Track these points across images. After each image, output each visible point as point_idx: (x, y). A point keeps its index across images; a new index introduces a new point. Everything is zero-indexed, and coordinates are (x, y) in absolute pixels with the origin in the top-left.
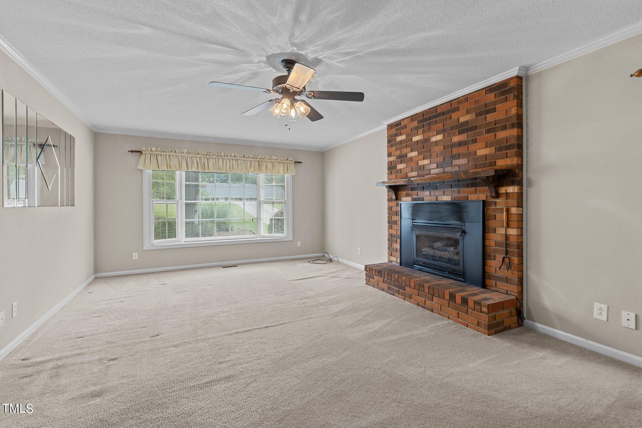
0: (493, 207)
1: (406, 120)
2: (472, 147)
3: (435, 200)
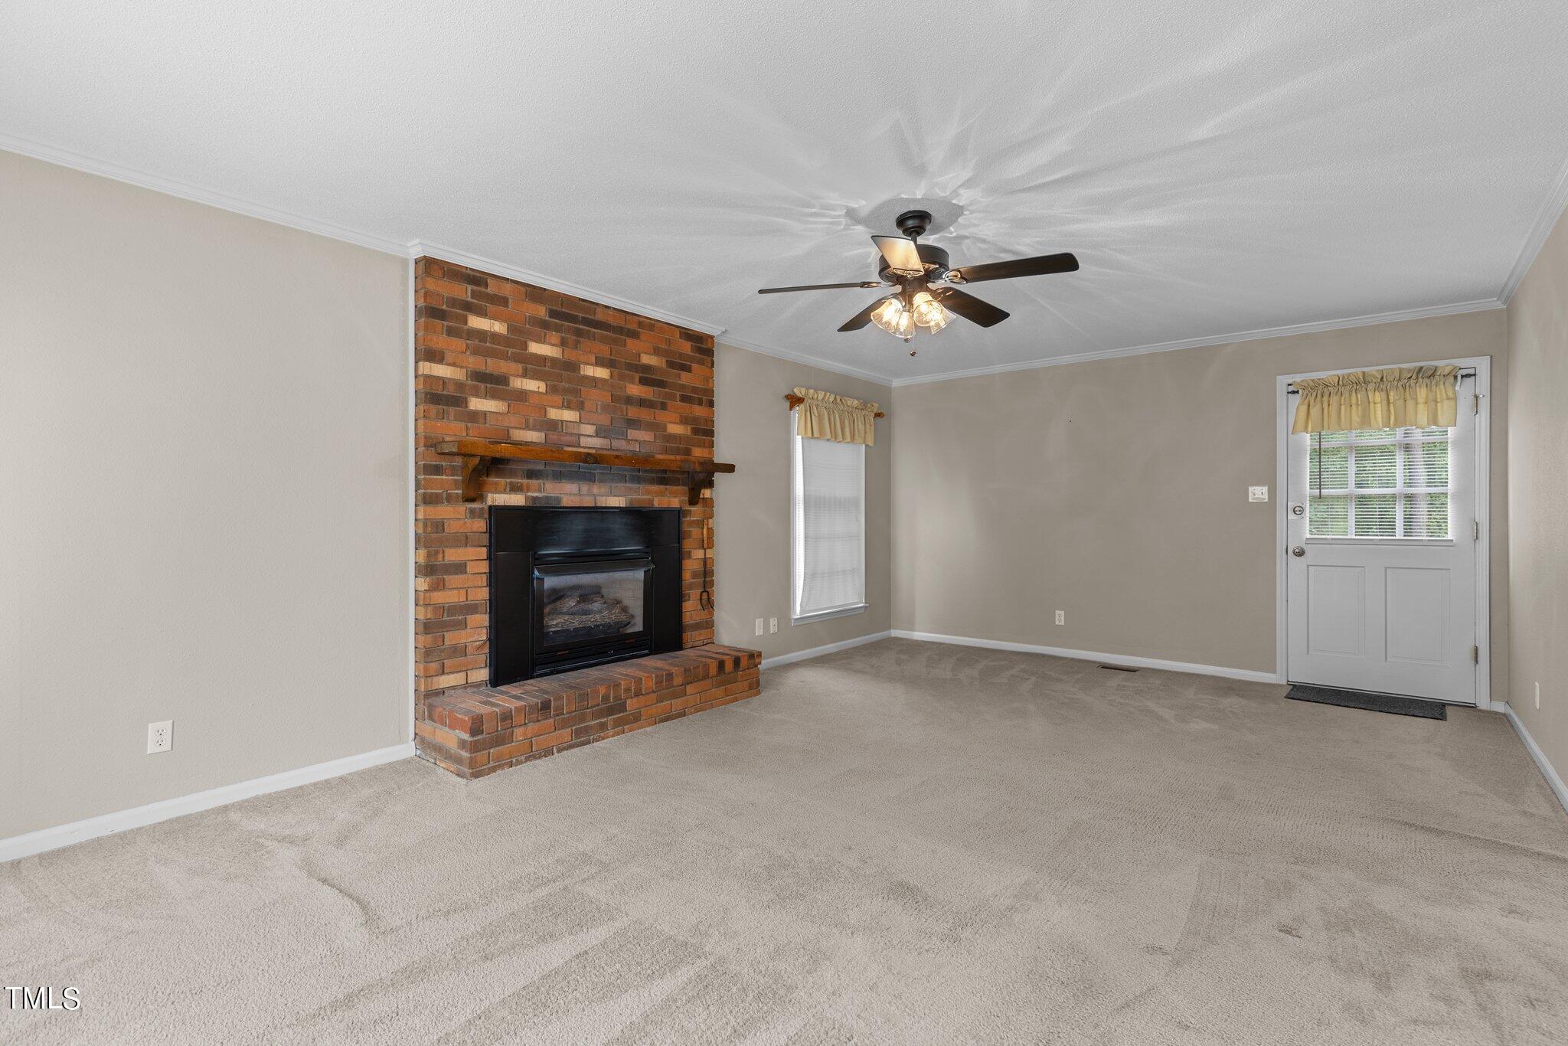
3: (593, 505)
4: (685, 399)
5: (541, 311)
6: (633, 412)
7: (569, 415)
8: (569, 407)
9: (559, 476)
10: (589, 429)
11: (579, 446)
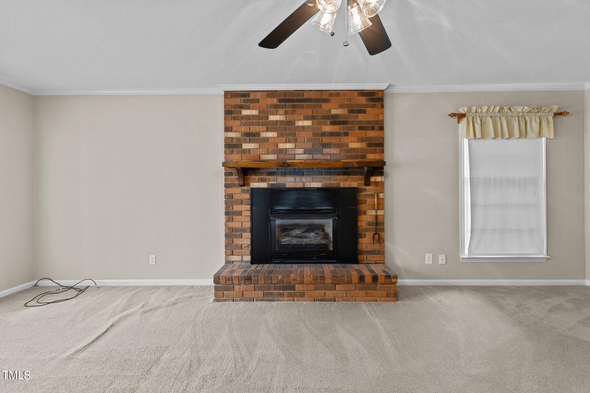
0: (364, 193)
1: (259, 94)
2: (344, 139)
3: (302, 186)
4: (360, 128)
5: (275, 101)
6: (326, 140)
7: (289, 146)
8: (289, 142)
9: (284, 174)
10: (301, 151)
11: (295, 159)
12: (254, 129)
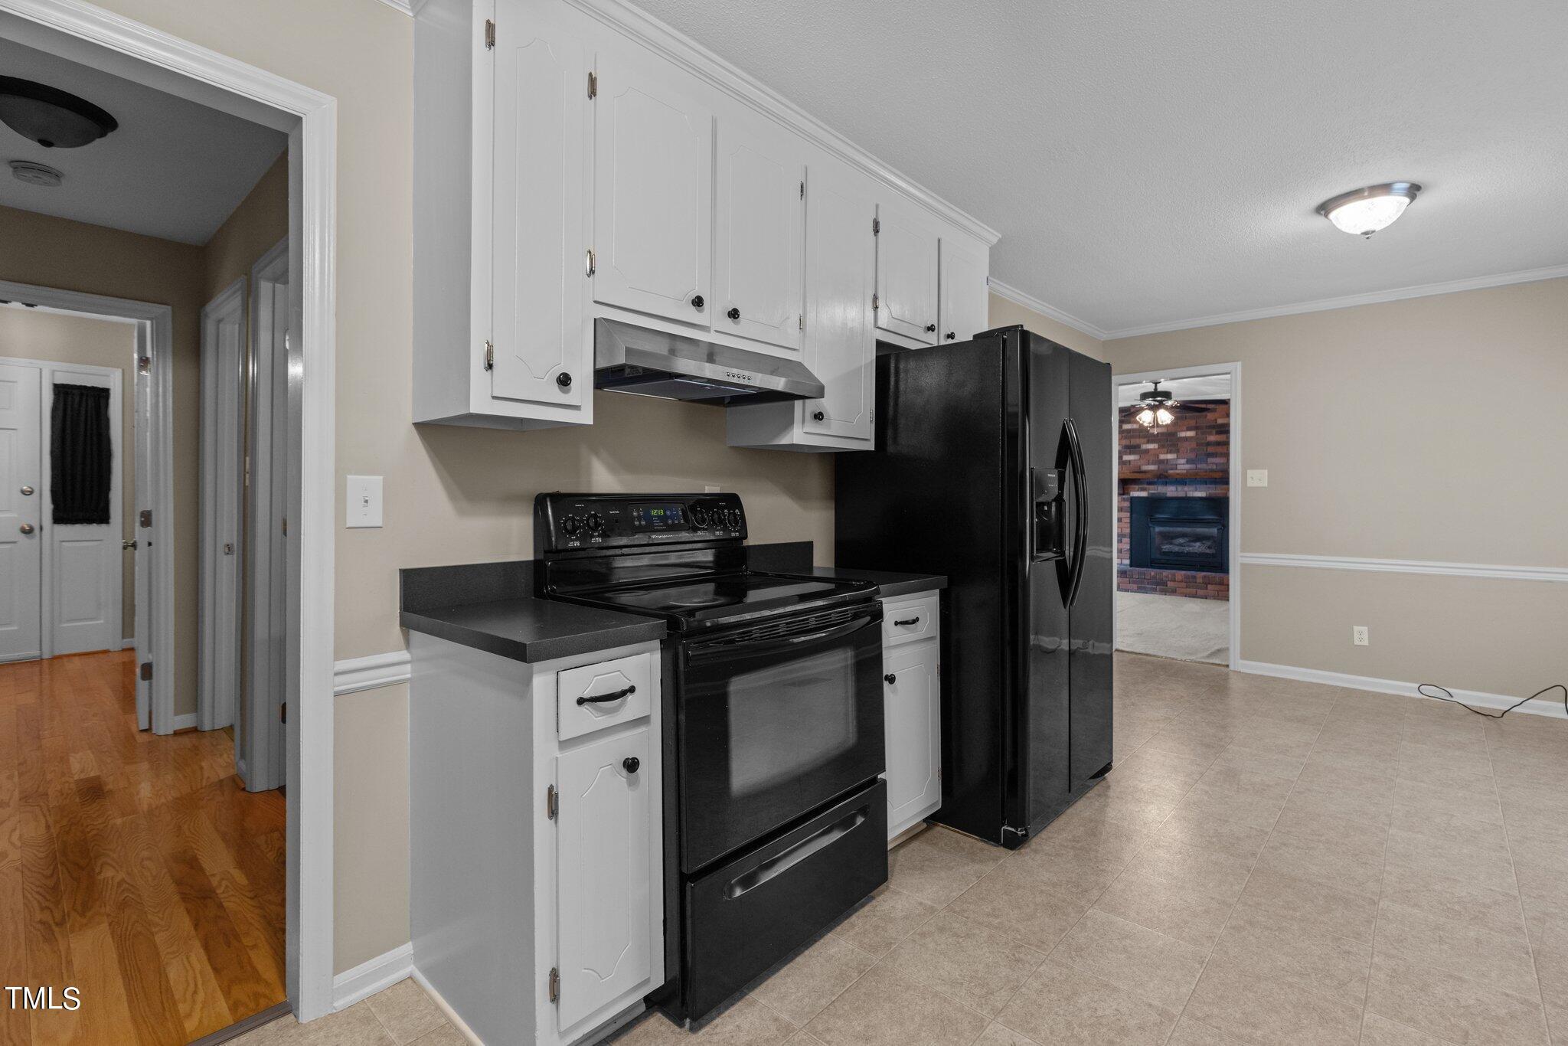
3: (1184, 496)
6: (1210, 449)
7: (1170, 456)
8: (1170, 453)
9: (1166, 484)
10: (1183, 461)
11: (1176, 469)
12: (1137, 441)
